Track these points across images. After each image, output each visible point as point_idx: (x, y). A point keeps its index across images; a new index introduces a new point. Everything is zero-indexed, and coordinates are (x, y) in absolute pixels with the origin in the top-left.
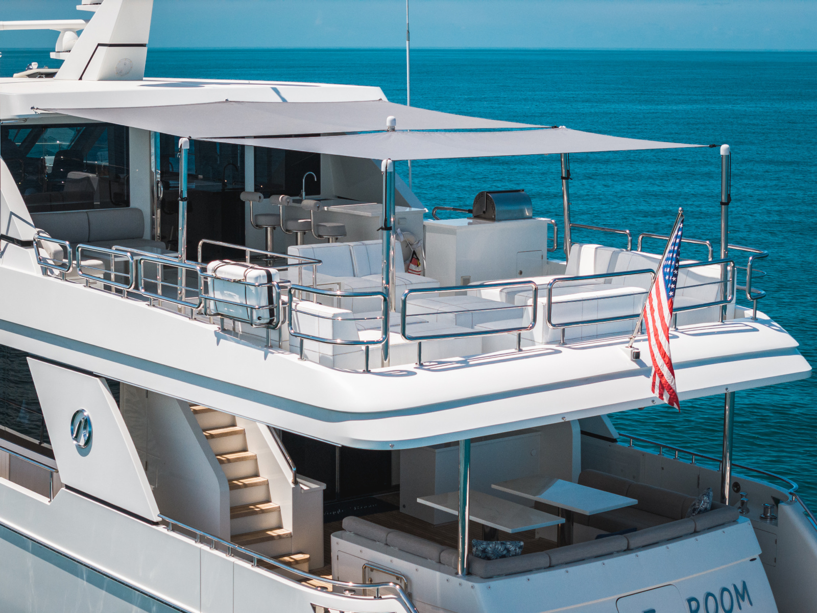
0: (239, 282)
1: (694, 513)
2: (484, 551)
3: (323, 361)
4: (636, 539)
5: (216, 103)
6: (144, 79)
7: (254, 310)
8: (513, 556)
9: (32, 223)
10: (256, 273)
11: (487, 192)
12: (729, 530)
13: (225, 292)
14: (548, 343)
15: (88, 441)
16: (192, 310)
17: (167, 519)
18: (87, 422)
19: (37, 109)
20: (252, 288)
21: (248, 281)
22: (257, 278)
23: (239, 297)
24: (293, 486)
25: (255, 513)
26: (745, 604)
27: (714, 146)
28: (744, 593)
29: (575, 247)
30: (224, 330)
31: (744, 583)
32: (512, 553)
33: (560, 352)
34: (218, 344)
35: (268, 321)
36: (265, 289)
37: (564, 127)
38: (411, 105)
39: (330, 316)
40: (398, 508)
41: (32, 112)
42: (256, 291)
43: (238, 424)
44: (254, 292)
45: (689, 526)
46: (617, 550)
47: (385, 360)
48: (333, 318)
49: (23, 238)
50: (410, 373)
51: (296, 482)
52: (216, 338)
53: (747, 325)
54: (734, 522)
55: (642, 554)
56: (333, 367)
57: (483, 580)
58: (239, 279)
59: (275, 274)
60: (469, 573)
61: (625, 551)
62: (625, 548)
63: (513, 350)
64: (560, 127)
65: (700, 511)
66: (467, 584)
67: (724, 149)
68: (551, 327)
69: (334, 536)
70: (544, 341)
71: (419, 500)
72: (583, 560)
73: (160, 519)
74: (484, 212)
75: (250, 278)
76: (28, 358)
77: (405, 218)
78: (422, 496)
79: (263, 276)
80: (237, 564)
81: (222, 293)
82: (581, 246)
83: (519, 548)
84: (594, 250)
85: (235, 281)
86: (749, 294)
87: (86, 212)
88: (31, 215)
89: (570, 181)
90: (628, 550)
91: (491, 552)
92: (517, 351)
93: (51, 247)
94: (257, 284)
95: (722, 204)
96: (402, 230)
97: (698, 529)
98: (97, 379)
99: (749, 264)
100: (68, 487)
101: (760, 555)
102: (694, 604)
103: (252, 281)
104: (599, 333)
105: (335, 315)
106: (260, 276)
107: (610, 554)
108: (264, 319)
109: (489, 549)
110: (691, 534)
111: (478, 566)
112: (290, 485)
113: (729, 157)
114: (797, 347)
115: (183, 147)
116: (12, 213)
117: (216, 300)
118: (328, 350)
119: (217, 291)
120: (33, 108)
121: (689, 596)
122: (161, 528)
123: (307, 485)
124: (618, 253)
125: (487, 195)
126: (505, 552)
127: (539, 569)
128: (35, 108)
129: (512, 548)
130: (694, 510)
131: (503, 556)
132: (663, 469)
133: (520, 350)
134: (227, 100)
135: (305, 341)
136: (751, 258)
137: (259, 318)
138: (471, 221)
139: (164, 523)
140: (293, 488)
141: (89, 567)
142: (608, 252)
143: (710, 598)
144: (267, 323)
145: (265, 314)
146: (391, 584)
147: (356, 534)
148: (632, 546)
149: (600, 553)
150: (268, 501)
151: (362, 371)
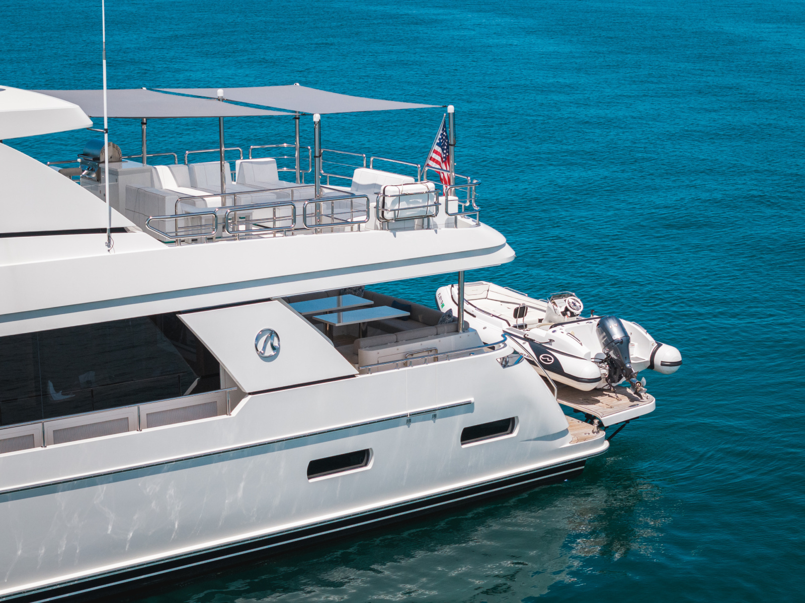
73: (356, 372)
76: (179, 316)
98: (274, 302)
100: (254, 394)
139: (360, 372)
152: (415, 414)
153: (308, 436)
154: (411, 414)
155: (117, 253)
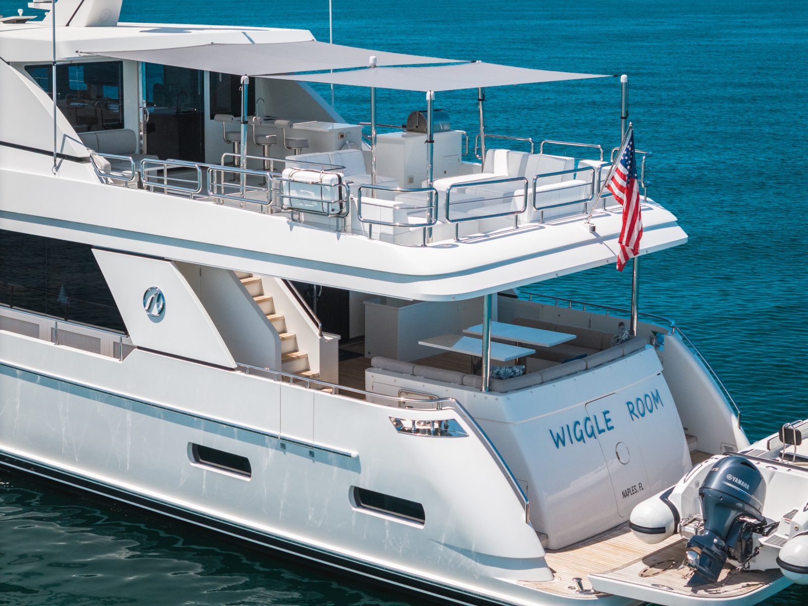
0: (317, 183)
1: (618, 342)
2: (498, 374)
3: (383, 237)
4: (592, 362)
5: (206, 45)
6: (119, 24)
7: (330, 204)
8: (518, 376)
9: (82, 142)
10: (329, 177)
11: (420, 112)
12: (642, 353)
13: (301, 191)
14: (532, 222)
15: (161, 311)
16: (262, 206)
17: (242, 365)
18: (160, 296)
19: (81, 52)
20: (328, 188)
21: (324, 182)
22: (332, 180)
23: (315, 194)
24: (320, 337)
25: (293, 359)
26: (659, 405)
27: (616, 76)
28: (657, 398)
29: (490, 152)
30: (293, 220)
31: (657, 391)
32: (517, 374)
33: (544, 228)
34: (291, 230)
35: (338, 212)
36: (337, 188)
37: (480, 61)
38: (333, 43)
39: (392, 206)
40: (363, 355)
41: (77, 55)
42: (331, 190)
43: (265, 293)
44: (329, 190)
45: (619, 351)
46: (580, 370)
47: (430, 237)
48: (394, 208)
49: (79, 155)
50: (454, 246)
51: (321, 335)
52: (289, 226)
53: (645, 206)
54: (643, 348)
55: (598, 372)
56: (394, 242)
57: (500, 394)
58: (316, 181)
59: (343, 177)
60: (490, 390)
61: (584, 370)
62: (584, 368)
63: (512, 228)
64: (477, 61)
65: (623, 341)
66: (491, 397)
67: (623, 78)
68: (535, 210)
69: (367, 371)
70: (529, 221)
71: (420, 343)
72: (561, 377)
73: (236, 366)
74: (417, 127)
75: (326, 180)
76: (92, 250)
77: (350, 133)
78: (421, 340)
79: (336, 179)
80: (316, 393)
81: (298, 192)
82: (494, 151)
83: (522, 370)
84: (506, 154)
85: (313, 183)
86: (644, 183)
87: (95, 133)
88: (78, 135)
89: (485, 102)
90: (586, 369)
91: (502, 374)
92: (515, 228)
93: (101, 160)
94: (333, 185)
95: (622, 118)
96: (350, 142)
97: (625, 354)
98: (169, 263)
99: (644, 161)
100: (139, 348)
101: (662, 371)
102: (630, 406)
103: (328, 183)
104: (560, 214)
105: (395, 206)
106: (334, 179)
107: (575, 373)
108: (336, 210)
109: (502, 372)
110: (621, 357)
111: (497, 384)
112: (317, 337)
113: (628, 85)
114: (676, 221)
115: (245, 83)
116: (65, 136)
117: (290, 198)
118: (389, 230)
119: (293, 190)
120: (77, 52)
121: (627, 401)
122: (238, 373)
123: (328, 337)
124: (527, 156)
125: (419, 114)
126: (512, 374)
127: (536, 385)
128: (79, 51)
129: (517, 371)
130: (618, 341)
131: (511, 377)
132: (559, 315)
133: (517, 228)
134: (212, 43)
135: (373, 225)
136: (644, 157)
137: (333, 210)
138: (405, 134)
139: (239, 368)
140: (320, 339)
141: (165, 409)
142: (518, 155)
143: (639, 402)
144: (337, 214)
145: (337, 206)
146: (451, 399)
147: (383, 369)
148: (589, 367)
149: (553, 377)
150: (296, 351)
151: (420, 245)
152: (294, 442)
153: (179, 412)
154: (282, 437)
155: (60, 178)
